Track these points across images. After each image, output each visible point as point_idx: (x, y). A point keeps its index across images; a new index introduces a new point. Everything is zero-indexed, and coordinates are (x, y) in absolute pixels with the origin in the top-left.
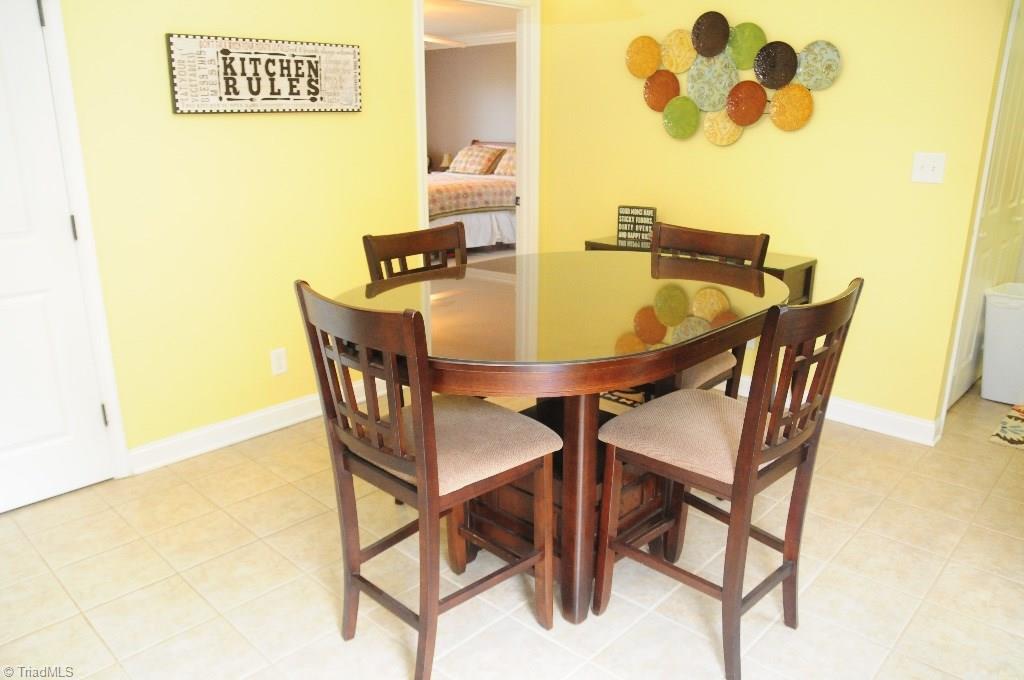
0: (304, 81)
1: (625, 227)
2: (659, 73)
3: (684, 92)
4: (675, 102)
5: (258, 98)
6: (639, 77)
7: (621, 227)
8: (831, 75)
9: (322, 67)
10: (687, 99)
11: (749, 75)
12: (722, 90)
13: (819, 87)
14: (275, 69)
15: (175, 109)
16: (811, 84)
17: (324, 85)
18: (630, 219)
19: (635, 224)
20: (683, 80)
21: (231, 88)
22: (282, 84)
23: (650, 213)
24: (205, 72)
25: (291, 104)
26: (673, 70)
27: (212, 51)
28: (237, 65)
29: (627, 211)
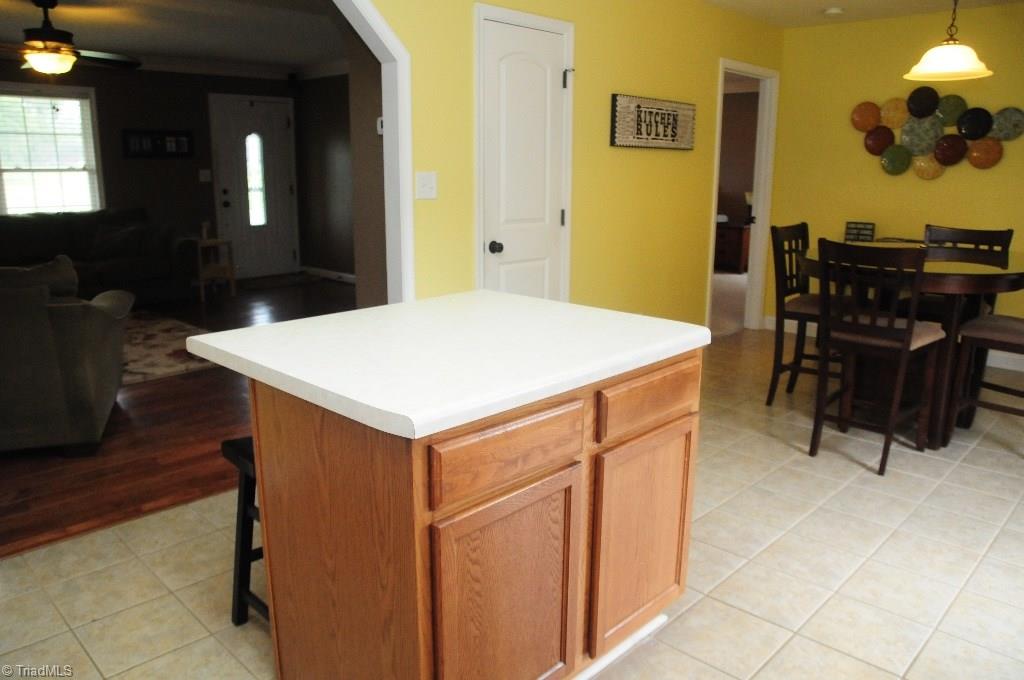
0: (670, 127)
1: (852, 237)
2: (878, 128)
3: (897, 141)
4: (890, 148)
5: (650, 137)
6: (860, 130)
7: (848, 237)
8: (1018, 130)
9: (680, 118)
10: (900, 147)
11: (952, 130)
12: (928, 140)
13: (1008, 138)
14: (659, 119)
15: (613, 143)
16: (1001, 135)
17: (679, 131)
18: (855, 231)
19: (858, 234)
20: (897, 133)
21: (639, 132)
22: (661, 129)
23: (870, 227)
24: (628, 119)
25: (662, 143)
26: (889, 126)
27: (633, 107)
28: (643, 115)
29: (853, 226)
